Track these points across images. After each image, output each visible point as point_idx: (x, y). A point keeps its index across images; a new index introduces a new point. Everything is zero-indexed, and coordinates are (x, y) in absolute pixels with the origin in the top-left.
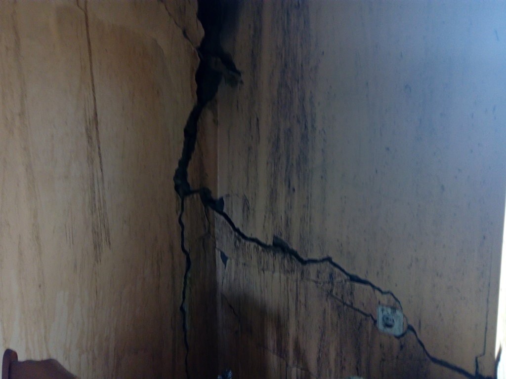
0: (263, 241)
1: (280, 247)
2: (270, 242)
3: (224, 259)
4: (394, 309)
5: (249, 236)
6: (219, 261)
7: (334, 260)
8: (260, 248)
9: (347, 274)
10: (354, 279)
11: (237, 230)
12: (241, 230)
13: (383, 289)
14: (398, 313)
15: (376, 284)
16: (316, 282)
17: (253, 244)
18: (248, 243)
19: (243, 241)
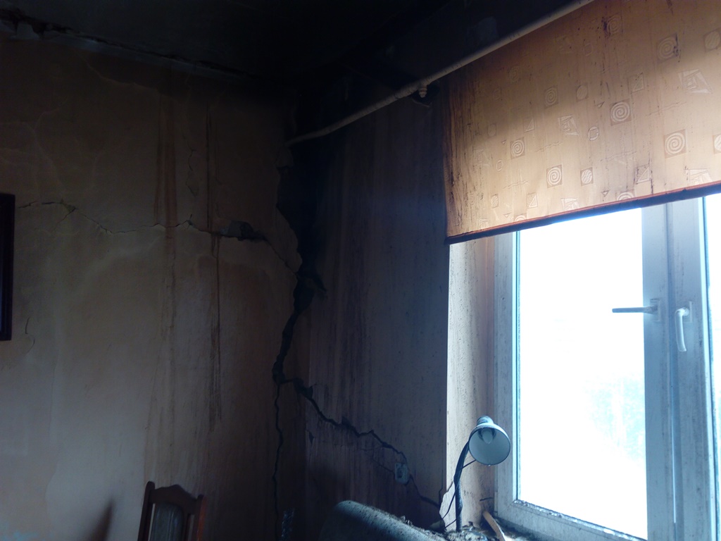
0: (336, 421)
1: (346, 425)
2: (340, 422)
3: (311, 438)
4: (403, 464)
5: (328, 418)
6: (308, 441)
7: (375, 432)
8: (334, 427)
9: (381, 442)
10: (385, 445)
11: (320, 413)
12: (323, 413)
13: (399, 451)
14: (404, 466)
15: (396, 448)
16: (365, 450)
17: (330, 423)
18: (327, 423)
19: (324, 421)
